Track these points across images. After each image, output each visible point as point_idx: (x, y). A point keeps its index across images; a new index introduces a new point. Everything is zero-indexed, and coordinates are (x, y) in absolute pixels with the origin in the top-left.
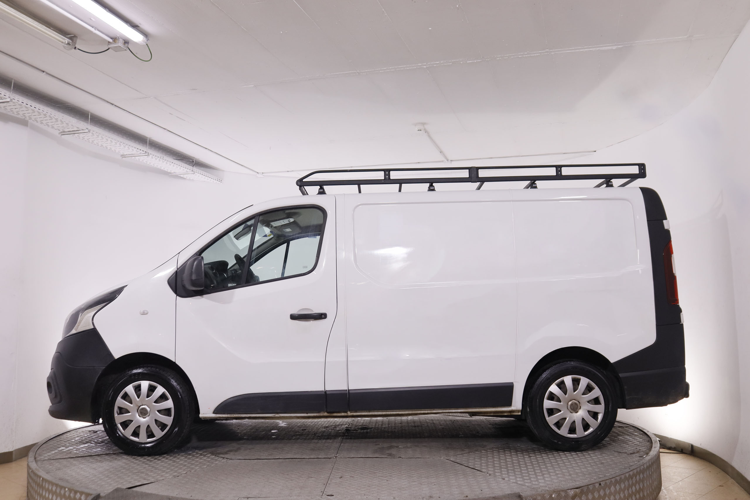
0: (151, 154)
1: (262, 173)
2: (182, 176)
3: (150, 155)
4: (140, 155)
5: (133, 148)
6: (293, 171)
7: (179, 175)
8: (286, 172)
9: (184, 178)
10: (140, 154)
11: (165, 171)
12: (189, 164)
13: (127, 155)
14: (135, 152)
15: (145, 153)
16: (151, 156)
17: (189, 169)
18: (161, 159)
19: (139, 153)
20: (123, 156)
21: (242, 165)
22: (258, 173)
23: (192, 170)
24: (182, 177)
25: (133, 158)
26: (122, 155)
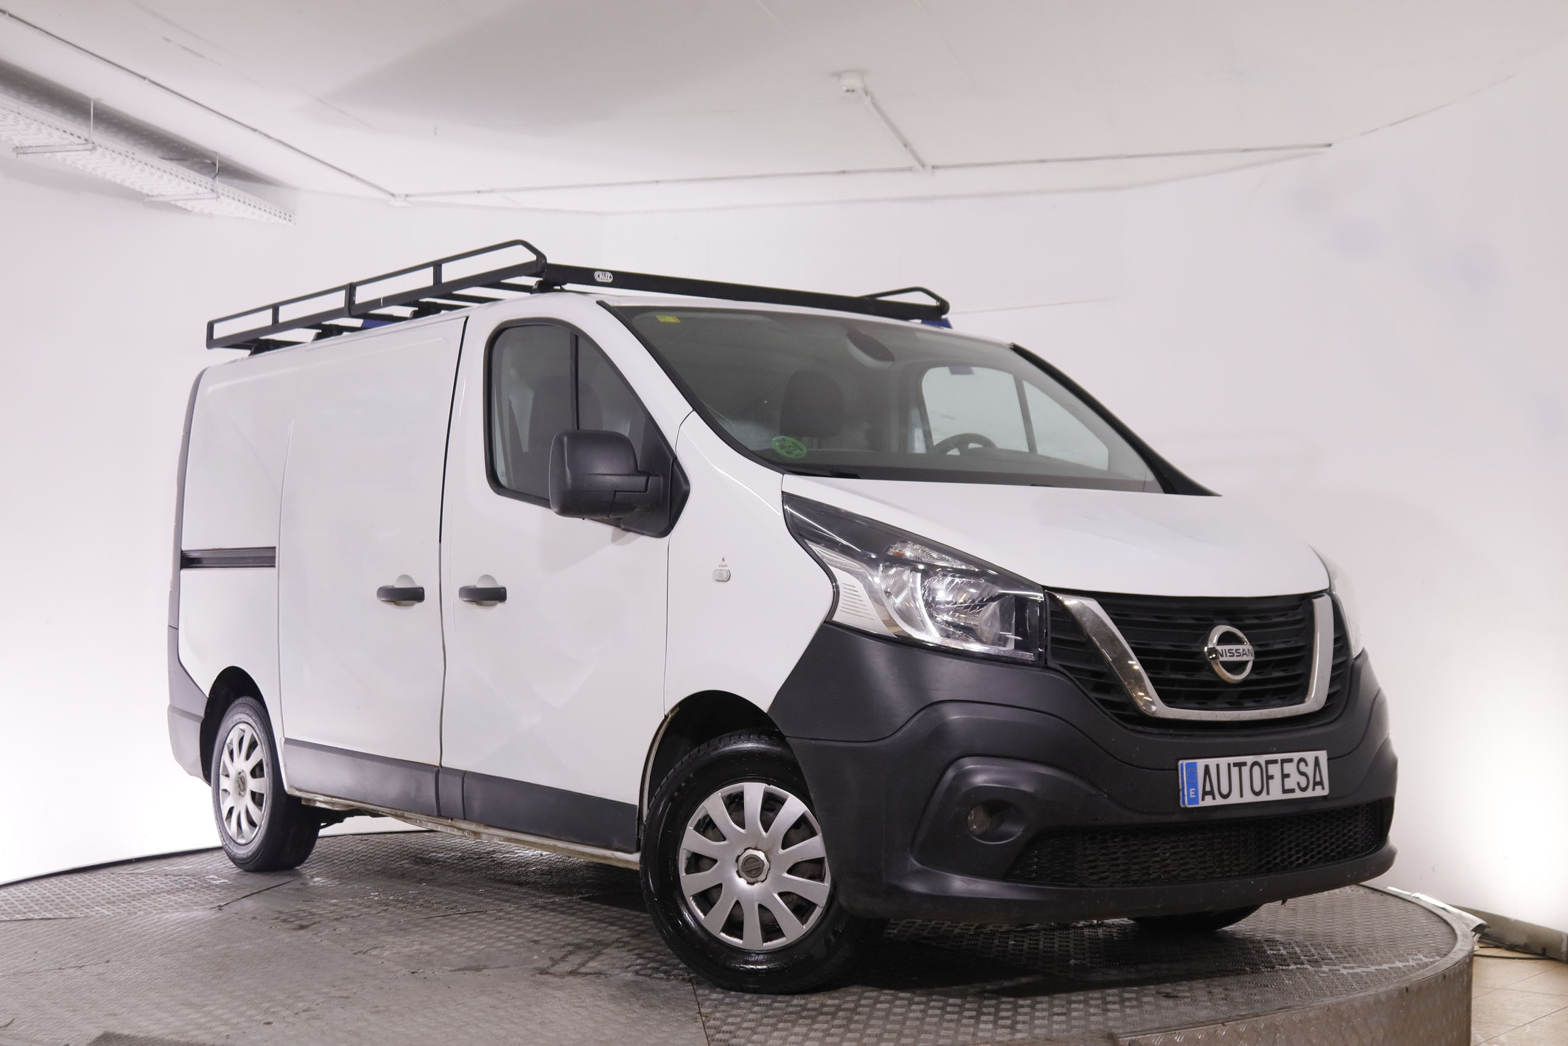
0: (100, 146)
1: (404, 196)
2: (180, 204)
3: (98, 147)
4: (69, 148)
5: (50, 130)
6: (492, 191)
7: (173, 202)
8: (473, 192)
9: (186, 210)
10: (70, 144)
11: (134, 190)
12: (199, 171)
13: (30, 147)
14: (56, 138)
15: (84, 142)
16: (100, 150)
17: (203, 184)
18: (127, 160)
19: (67, 142)
20: (20, 150)
21: (351, 176)
22: (393, 195)
23: (212, 188)
24: (180, 208)
25: (49, 155)
26: (17, 147)
